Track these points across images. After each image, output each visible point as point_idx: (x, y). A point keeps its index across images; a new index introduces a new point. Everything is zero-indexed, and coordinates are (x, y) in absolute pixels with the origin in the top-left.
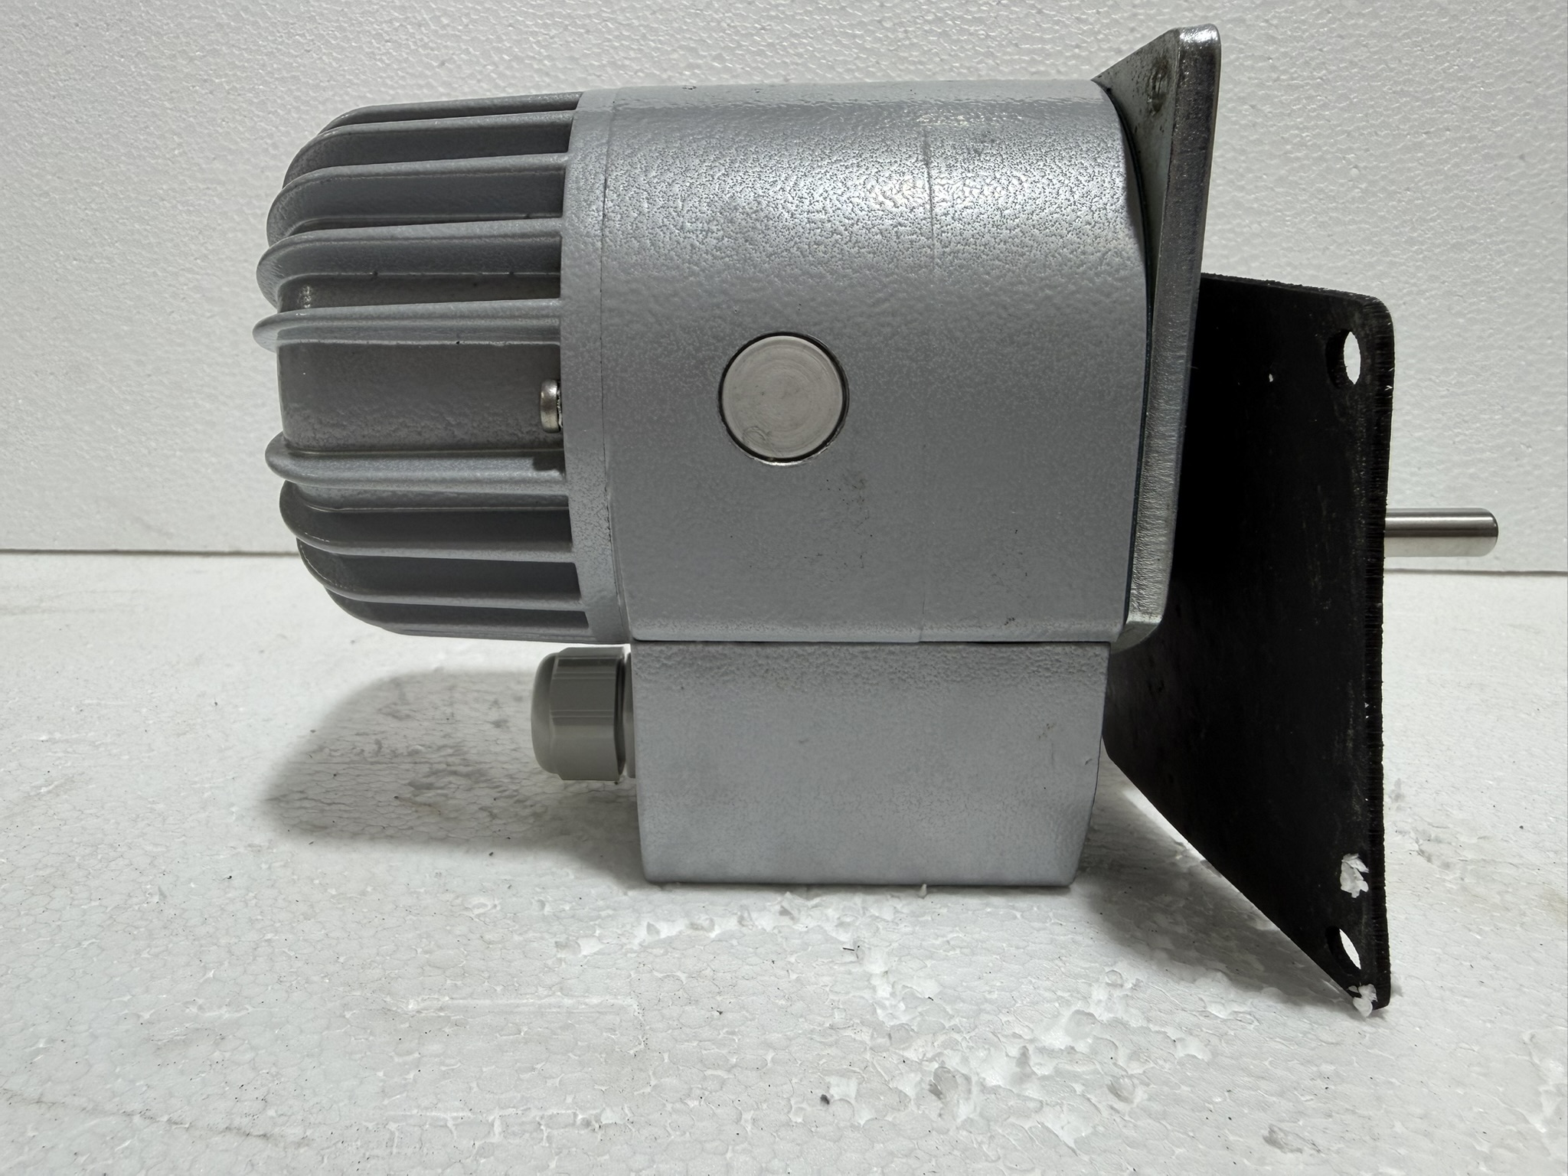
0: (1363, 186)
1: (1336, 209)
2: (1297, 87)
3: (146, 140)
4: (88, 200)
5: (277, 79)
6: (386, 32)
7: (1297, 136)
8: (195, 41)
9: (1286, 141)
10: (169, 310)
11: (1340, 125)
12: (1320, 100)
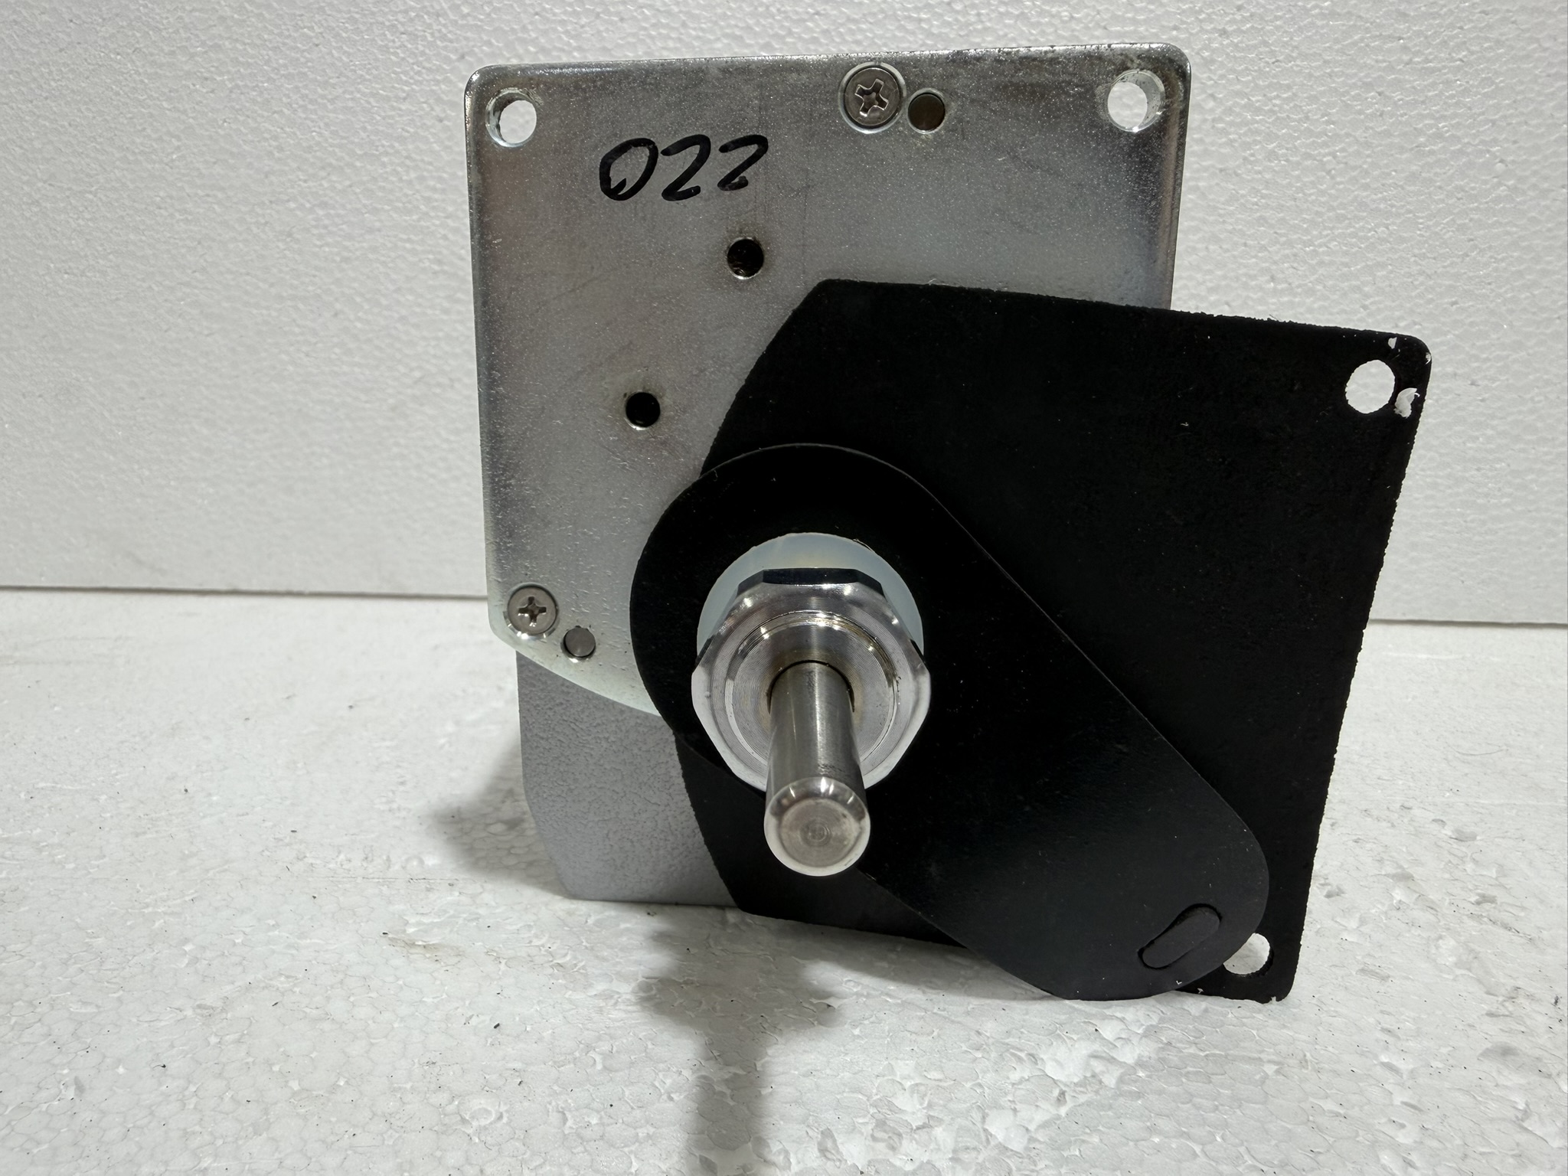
0: (1511, 183)
1: (1477, 209)
2: (1433, 70)
3: (142, 144)
4: (81, 209)
5: (283, 75)
6: (403, 24)
7: (1431, 126)
8: (197, 36)
9: (1419, 132)
10: (165, 327)
11: (1483, 113)
12: (1461, 85)
